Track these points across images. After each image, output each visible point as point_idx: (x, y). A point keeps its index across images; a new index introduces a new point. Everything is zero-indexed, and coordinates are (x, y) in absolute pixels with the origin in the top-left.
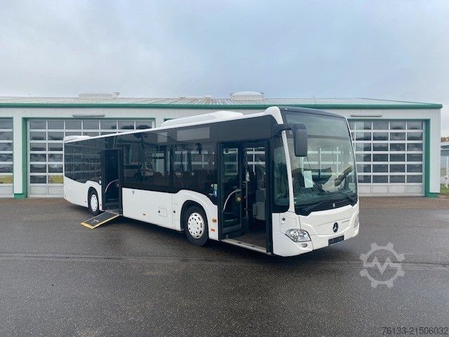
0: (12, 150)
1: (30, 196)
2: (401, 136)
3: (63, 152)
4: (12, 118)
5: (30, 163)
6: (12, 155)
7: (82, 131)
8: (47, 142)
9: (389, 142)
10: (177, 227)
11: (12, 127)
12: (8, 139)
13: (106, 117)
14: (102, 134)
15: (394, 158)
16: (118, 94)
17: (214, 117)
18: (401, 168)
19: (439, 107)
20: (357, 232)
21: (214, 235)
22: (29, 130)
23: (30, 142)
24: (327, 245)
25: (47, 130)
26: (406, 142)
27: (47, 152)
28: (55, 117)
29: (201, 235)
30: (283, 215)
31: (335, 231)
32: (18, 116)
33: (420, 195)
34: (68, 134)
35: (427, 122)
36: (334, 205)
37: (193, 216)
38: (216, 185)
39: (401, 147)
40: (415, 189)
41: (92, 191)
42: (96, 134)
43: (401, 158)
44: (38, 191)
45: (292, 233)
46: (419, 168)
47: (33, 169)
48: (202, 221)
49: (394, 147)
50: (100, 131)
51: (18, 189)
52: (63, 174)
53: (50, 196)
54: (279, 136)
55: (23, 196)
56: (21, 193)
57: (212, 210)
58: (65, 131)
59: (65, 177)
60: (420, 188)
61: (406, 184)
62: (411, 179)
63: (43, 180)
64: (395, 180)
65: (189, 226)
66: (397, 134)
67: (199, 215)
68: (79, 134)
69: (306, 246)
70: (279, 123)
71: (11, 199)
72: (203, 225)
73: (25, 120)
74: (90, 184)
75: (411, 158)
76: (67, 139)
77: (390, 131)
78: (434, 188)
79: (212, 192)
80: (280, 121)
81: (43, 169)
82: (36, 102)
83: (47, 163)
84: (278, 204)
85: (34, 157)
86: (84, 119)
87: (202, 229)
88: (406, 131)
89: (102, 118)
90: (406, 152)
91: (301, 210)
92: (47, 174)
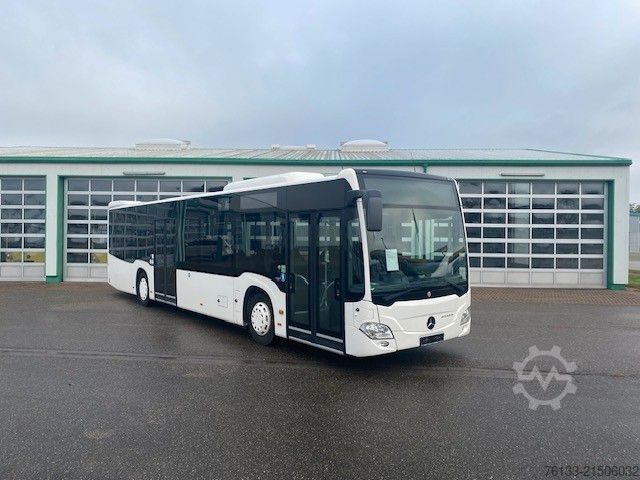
0: (45, 218)
1: (66, 280)
2: (573, 203)
3: (107, 222)
4: (45, 177)
5: (67, 236)
6: (44, 224)
7: (136, 193)
8: (90, 207)
9: (556, 211)
10: (239, 320)
11: (44, 189)
12: (40, 204)
13: (167, 175)
14: (162, 197)
15: (562, 233)
16: (188, 143)
17: (285, 180)
18: (573, 249)
19: (626, 163)
20: (466, 330)
21: (281, 331)
22: (67, 193)
23: (68, 207)
24: (418, 345)
25: (90, 193)
26: (580, 211)
27: (89, 222)
28: (100, 174)
29: (266, 331)
30: (357, 304)
31: (431, 327)
32: (52, 173)
33: (600, 287)
34: (117, 198)
35: (610, 183)
36: (429, 294)
37: (257, 306)
38: (284, 267)
39: (573, 218)
40: (593, 278)
41: (141, 274)
42: (155, 198)
43: (573, 233)
44: (77, 273)
45: (368, 328)
46: (598, 248)
47: (72, 244)
48: (267, 313)
49: (562, 218)
50: (159, 193)
51: (52, 270)
52: (107, 251)
53: (92, 280)
54: (354, 205)
55: (57, 280)
56: (55, 275)
57: (279, 299)
58: (113, 193)
59: (109, 255)
60: (600, 276)
61: (579, 270)
62: (587, 264)
63: (83, 258)
64: (563, 264)
65: (253, 319)
66: (567, 201)
67: (264, 306)
68: (131, 198)
69: (387, 345)
70: (354, 189)
71: (42, 283)
72: (269, 318)
73: (62, 179)
74: (139, 264)
75: (586, 233)
76: (114, 205)
77: (556, 196)
78: (621, 276)
79: (279, 275)
80: (355, 186)
81: (83, 244)
82: (76, 155)
83: (89, 236)
84: (353, 291)
85: (73, 228)
86: (139, 177)
87: (268, 324)
88: (580, 196)
89: (161, 177)
90: (580, 226)
91: (380, 298)
92: (89, 251)
